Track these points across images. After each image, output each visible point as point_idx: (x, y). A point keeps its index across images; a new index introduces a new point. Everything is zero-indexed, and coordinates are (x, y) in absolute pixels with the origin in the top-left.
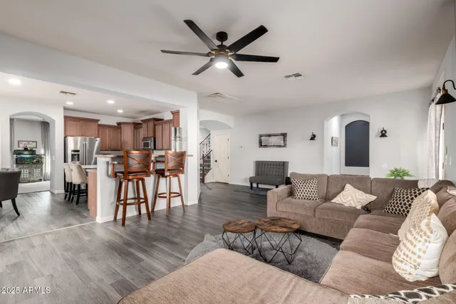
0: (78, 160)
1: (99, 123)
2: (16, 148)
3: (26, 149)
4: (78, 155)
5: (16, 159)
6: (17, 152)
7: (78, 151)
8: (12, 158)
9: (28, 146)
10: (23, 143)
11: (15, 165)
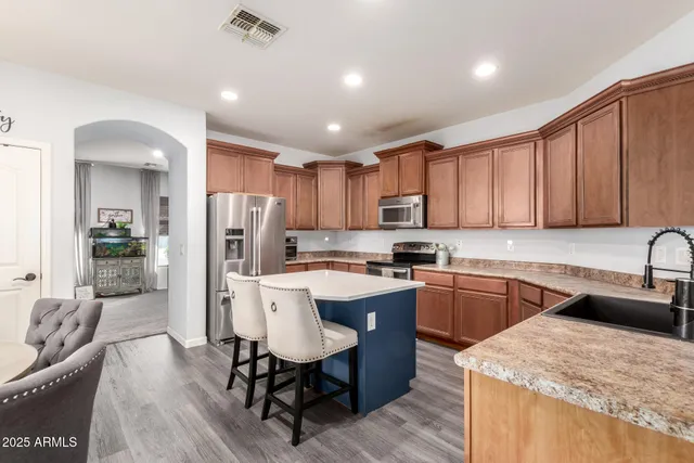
0: (240, 256)
1: (276, 161)
2: (93, 223)
3: (112, 226)
4: (240, 241)
5: (94, 248)
6: (96, 233)
7: (240, 232)
8: (86, 243)
9: (117, 220)
10: (106, 212)
11: (91, 260)
